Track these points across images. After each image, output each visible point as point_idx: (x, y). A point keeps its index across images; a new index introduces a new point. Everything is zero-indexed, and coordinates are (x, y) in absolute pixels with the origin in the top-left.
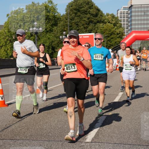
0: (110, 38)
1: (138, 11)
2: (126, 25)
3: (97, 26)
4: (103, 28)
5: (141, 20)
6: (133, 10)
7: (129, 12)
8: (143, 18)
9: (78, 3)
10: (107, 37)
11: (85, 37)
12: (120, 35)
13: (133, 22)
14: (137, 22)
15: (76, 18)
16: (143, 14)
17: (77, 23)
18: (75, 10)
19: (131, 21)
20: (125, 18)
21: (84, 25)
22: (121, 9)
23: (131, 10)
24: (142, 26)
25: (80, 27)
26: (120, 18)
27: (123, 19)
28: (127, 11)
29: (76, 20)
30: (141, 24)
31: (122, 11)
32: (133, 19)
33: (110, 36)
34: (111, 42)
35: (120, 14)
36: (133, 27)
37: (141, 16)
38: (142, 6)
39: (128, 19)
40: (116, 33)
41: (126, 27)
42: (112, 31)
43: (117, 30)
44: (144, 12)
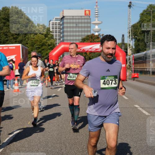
0: (41, 49)
1: (70, 23)
2: (58, 36)
3: (27, 37)
4: (34, 39)
5: (73, 31)
6: (65, 21)
7: (61, 23)
8: (74, 29)
9: (7, 12)
10: (38, 49)
11: (11, 48)
12: (51, 46)
13: (65, 34)
14: (69, 34)
15: (5, 28)
16: (75, 25)
17: (6, 33)
18: (4, 19)
19: (63, 32)
20: (57, 29)
21: (13, 35)
22: (53, 20)
23: (63, 21)
24: (74, 38)
25: (9, 38)
26: (52, 29)
27: (55, 30)
28: (59, 22)
29: (4, 30)
30: (73, 36)
31: (54, 22)
32: (65, 31)
33: (41, 47)
34: (42, 54)
35: (52, 25)
36: (65, 38)
37: (73, 27)
38: (74, 17)
39: (60, 31)
40: (47, 45)
41: (58, 38)
42: (42, 42)
43: (48, 41)
44: (76, 23)
